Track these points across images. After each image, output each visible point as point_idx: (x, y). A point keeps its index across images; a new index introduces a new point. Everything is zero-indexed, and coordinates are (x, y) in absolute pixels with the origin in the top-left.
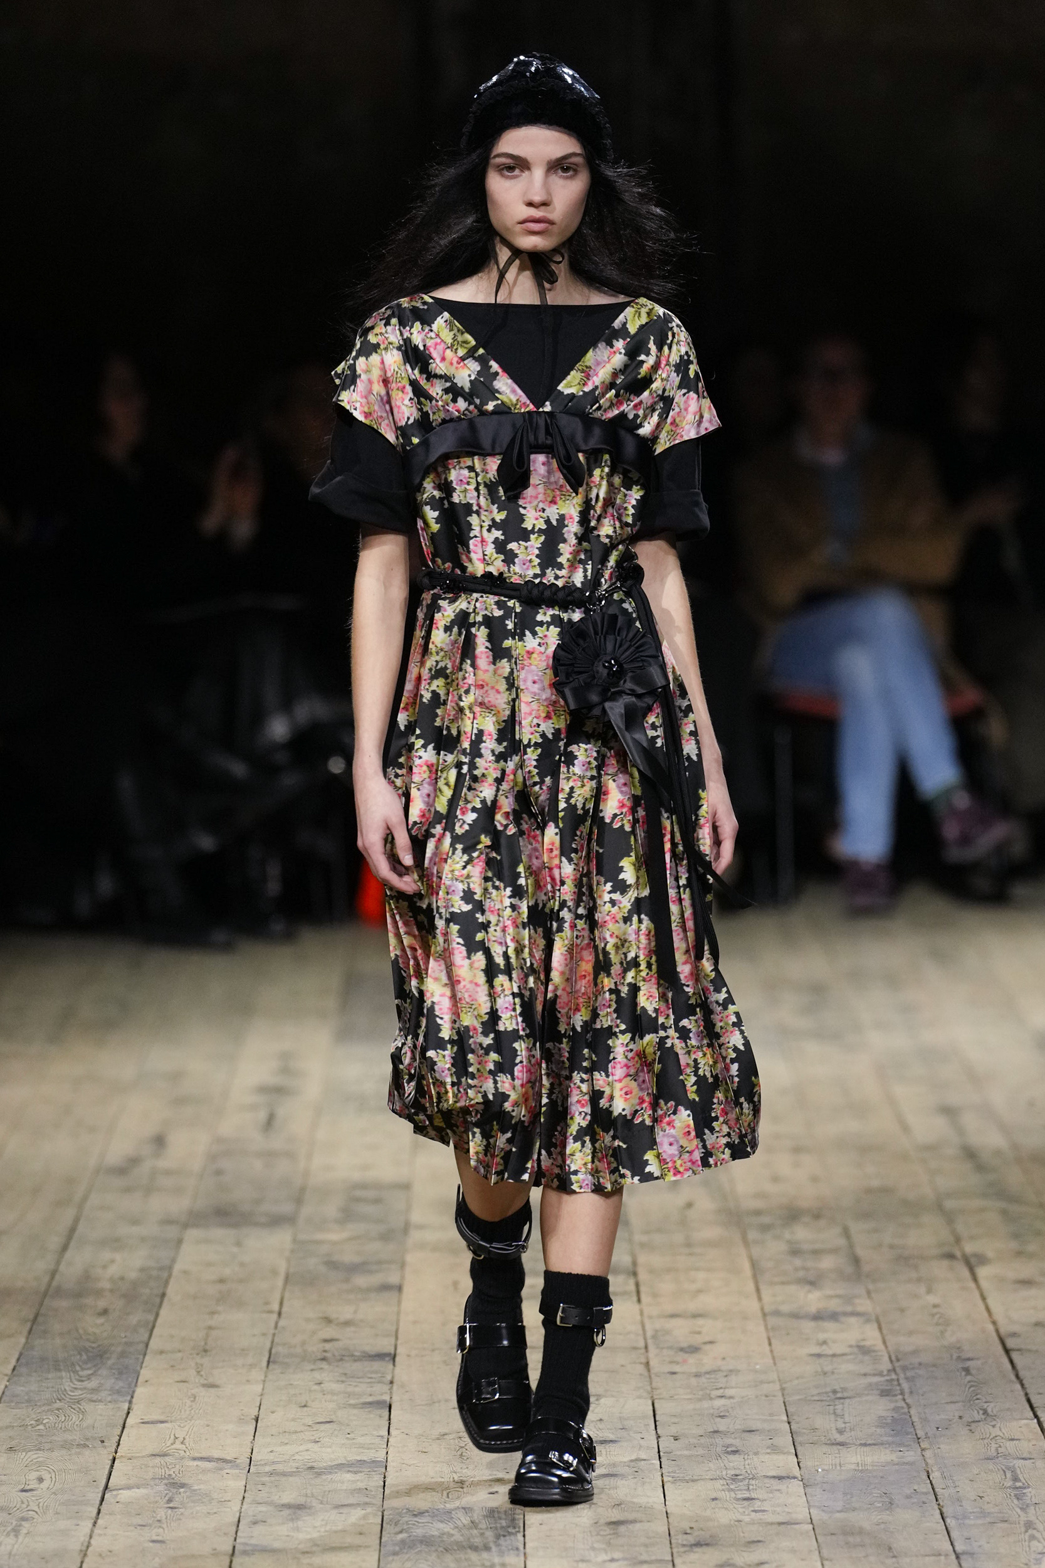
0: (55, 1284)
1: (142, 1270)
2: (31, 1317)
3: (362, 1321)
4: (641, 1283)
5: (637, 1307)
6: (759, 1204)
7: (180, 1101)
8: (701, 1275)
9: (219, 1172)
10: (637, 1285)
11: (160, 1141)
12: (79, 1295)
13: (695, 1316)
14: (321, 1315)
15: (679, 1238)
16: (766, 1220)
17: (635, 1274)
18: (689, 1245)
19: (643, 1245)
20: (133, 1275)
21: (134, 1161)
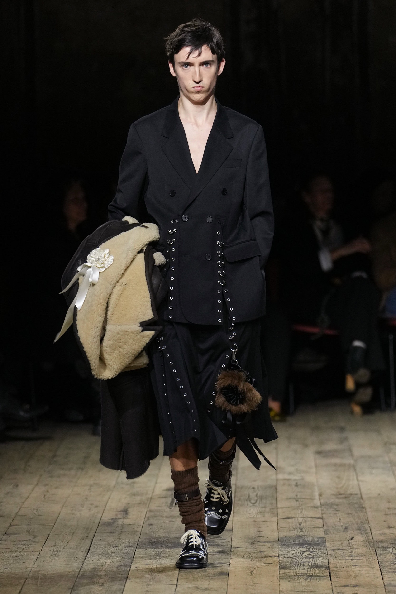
0: (81, 573)
1: (118, 567)
2: (72, 587)
3: (212, 588)
4: (331, 572)
5: (330, 582)
6: (382, 538)
7: (134, 495)
8: (357, 569)
9: (151, 525)
10: (330, 573)
11: (125, 511)
12: (91, 578)
13: (355, 586)
14: (194, 586)
15: (348, 553)
16: (385, 545)
17: (329, 569)
18: (352, 556)
19: (331, 555)
20: (114, 569)
21: (115, 520)
